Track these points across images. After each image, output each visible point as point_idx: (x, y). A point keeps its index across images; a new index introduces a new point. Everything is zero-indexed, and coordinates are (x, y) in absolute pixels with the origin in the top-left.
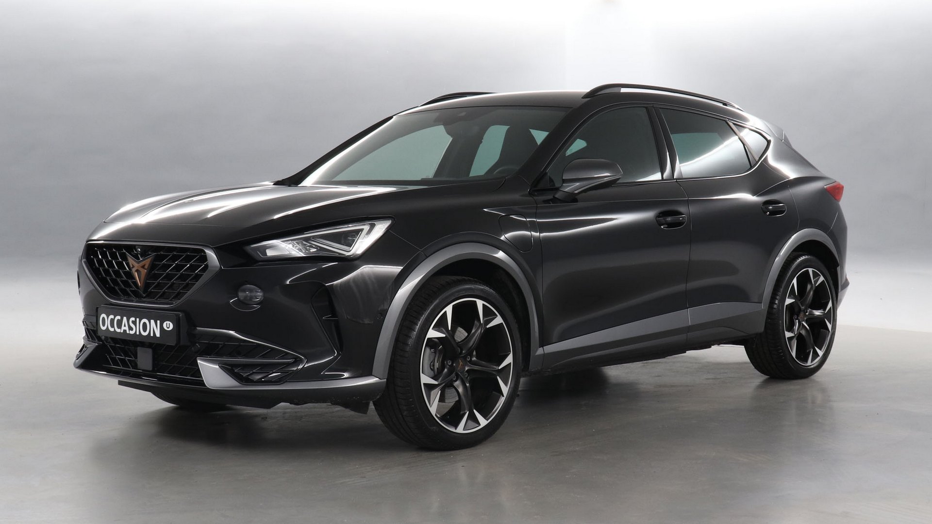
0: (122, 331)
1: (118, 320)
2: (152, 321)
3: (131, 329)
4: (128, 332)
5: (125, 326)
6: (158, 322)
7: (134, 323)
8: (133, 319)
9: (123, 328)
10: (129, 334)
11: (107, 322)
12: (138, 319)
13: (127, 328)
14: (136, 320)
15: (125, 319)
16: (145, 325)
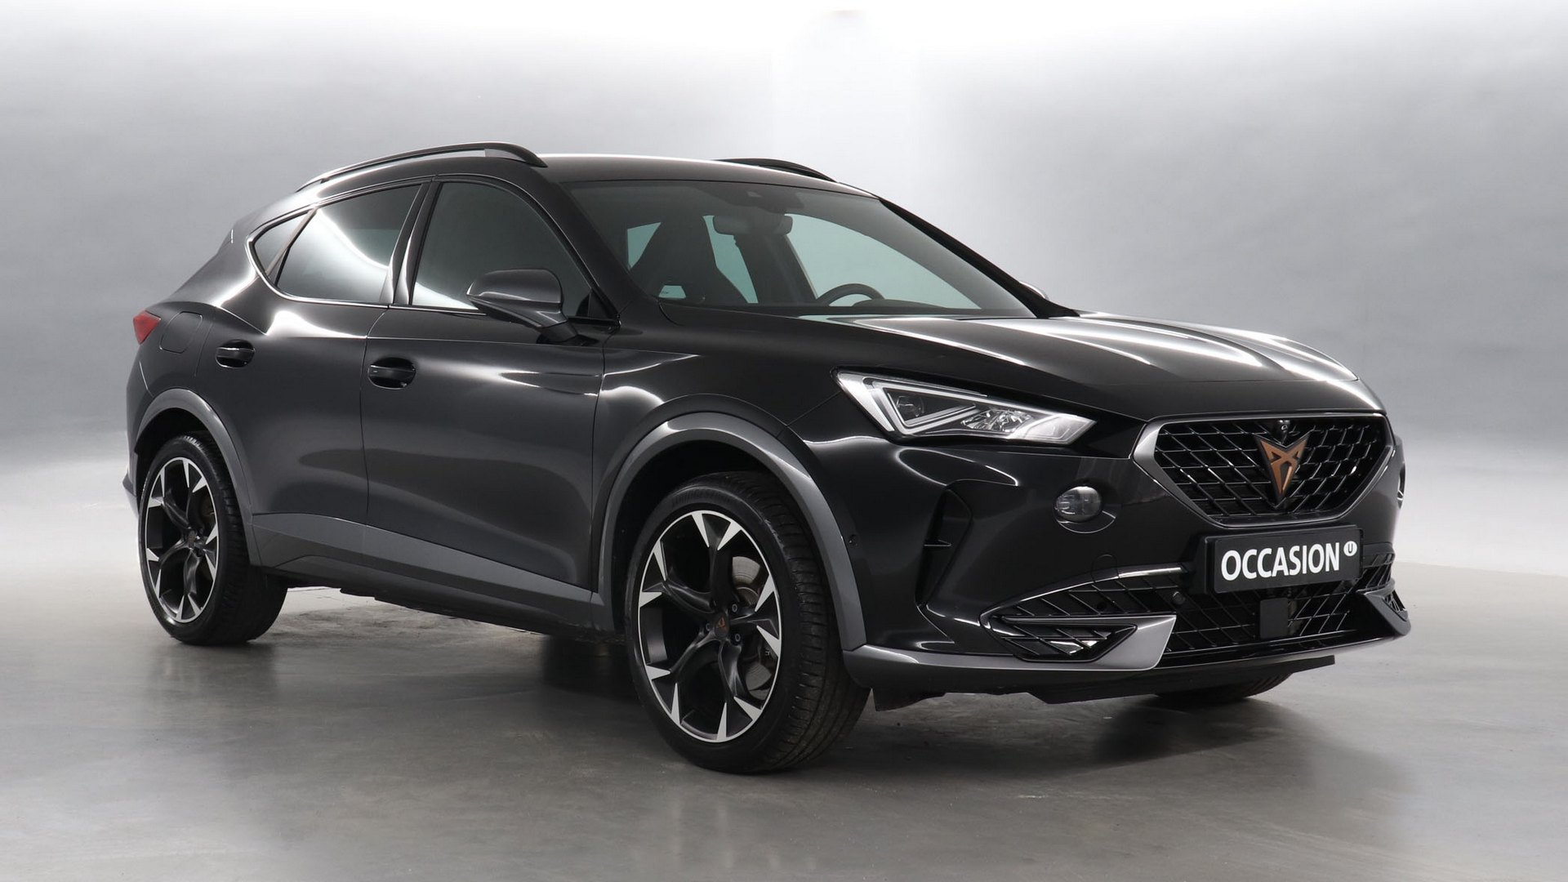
0: (1274, 574)
1: (1266, 556)
2: (1329, 546)
3: (1291, 566)
4: (1286, 573)
5: (1280, 563)
6: (1337, 545)
7: (1299, 555)
8: (1296, 548)
9: (1277, 568)
10: (1290, 576)
11: (1242, 565)
12: (1305, 548)
13: (1284, 567)
14: (1301, 549)
15: (1281, 551)
16: (1316, 554)
